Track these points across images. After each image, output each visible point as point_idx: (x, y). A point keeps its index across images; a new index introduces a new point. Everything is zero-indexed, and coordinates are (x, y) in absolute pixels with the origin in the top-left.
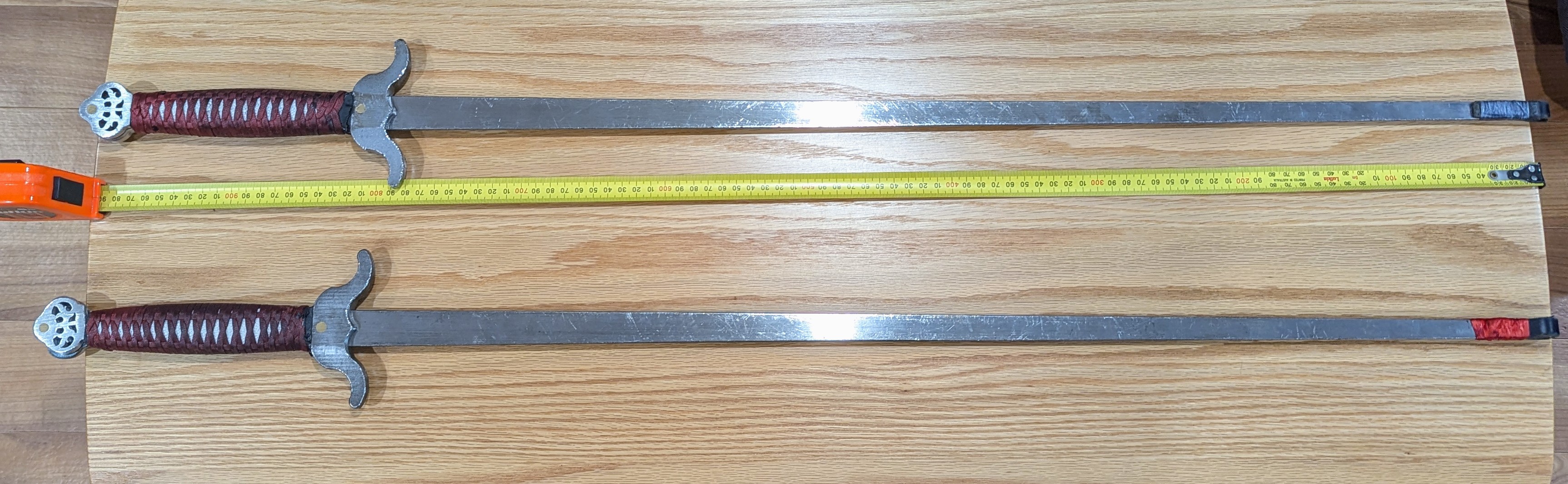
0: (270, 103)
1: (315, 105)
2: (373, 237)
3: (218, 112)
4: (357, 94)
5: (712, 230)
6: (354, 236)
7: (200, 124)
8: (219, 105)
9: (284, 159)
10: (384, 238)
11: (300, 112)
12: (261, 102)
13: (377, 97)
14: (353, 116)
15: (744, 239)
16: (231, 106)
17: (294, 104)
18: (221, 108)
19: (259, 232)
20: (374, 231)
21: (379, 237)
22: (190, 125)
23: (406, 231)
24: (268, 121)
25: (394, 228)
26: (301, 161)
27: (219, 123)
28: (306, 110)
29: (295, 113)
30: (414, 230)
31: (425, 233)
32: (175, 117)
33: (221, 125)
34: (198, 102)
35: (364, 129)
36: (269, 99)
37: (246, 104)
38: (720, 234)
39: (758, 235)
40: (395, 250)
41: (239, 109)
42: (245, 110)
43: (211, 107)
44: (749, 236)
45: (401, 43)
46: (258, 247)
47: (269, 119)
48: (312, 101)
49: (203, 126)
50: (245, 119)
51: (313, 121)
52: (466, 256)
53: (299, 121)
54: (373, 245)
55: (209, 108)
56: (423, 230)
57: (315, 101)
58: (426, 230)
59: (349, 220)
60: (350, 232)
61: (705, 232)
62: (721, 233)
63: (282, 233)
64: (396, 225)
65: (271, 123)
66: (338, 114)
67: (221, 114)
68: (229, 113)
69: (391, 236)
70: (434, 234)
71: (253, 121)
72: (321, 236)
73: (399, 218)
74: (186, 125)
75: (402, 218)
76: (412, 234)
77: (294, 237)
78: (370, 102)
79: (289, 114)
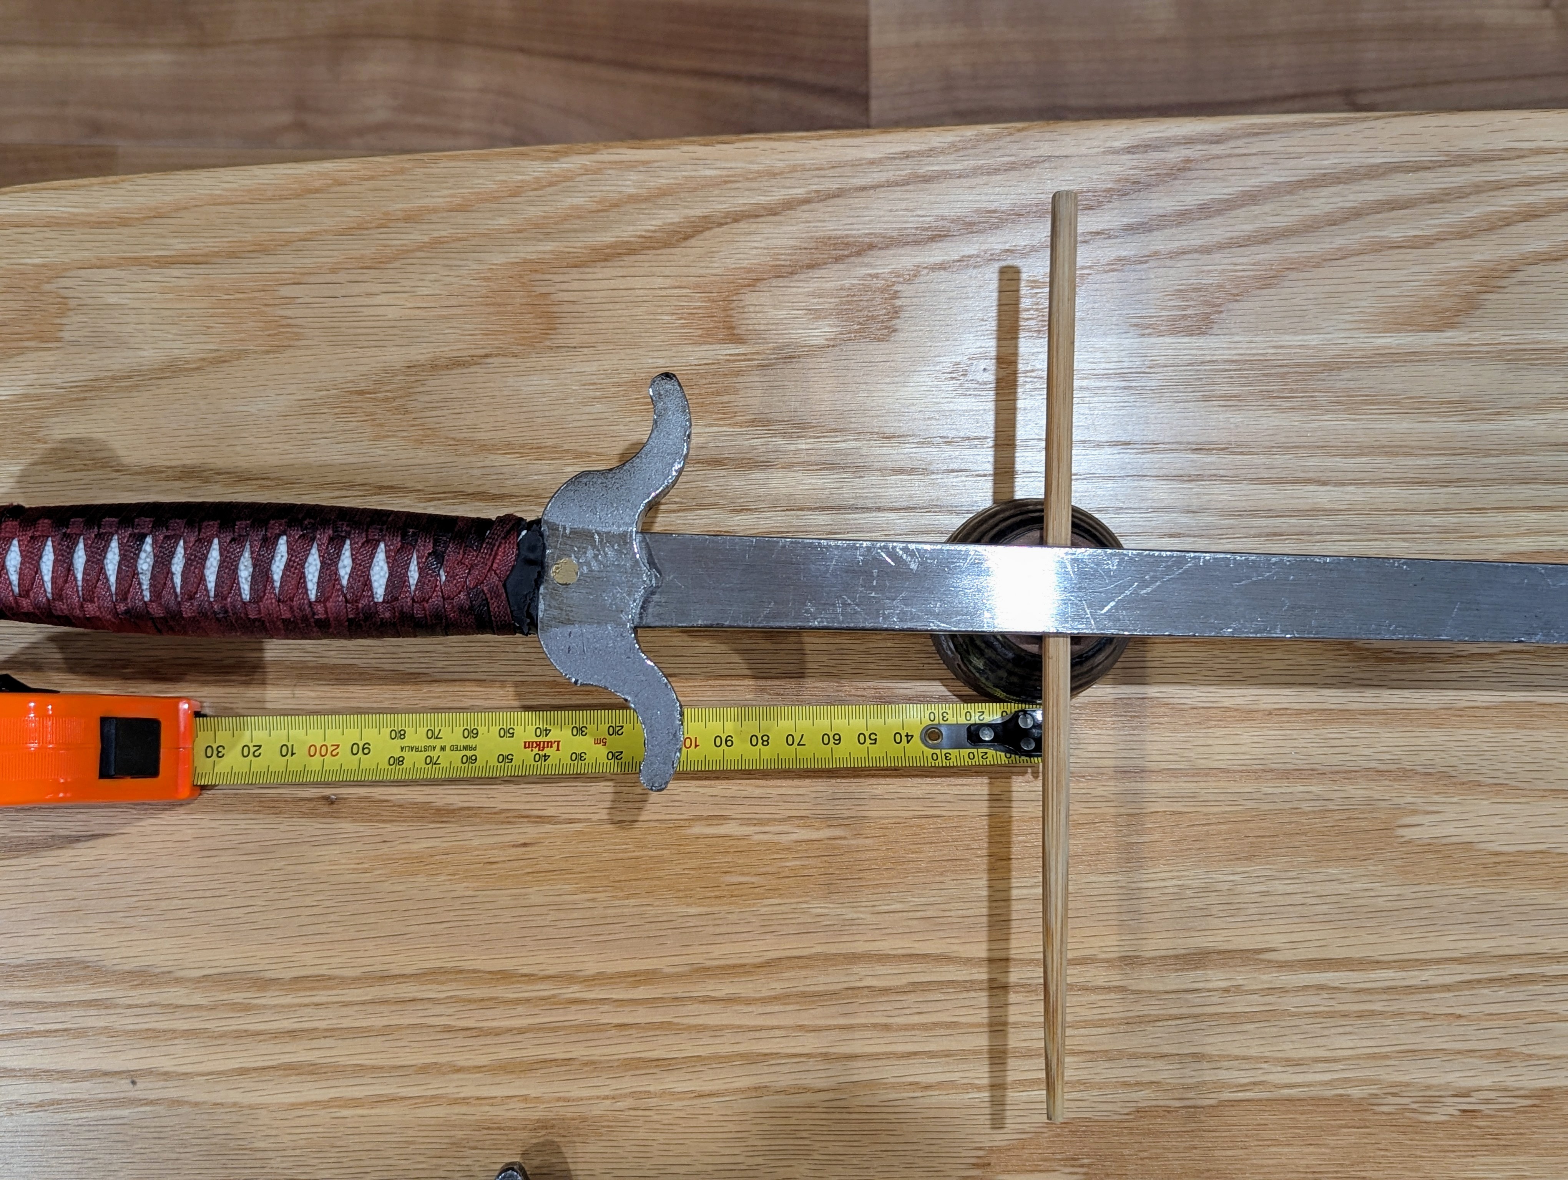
0: (314, 551)
1: (439, 557)
2: (522, 1115)
3: (169, 573)
4: (554, 528)
5: (1374, 1089)
6: (477, 1113)
7: (122, 607)
8: (172, 554)
9: (289, 913)
10: (551, 1115)
11: (397, 578)
12: (290, 550)
13: (609, 538)
14: (542, 590)
15: (1451, 1111)
16: (205, 558)
17: (380, 556)
18: (178, 565)
19: (235, 1104)
20: (525, 1098)
21: (537, 1113)
22: (91, 609)
23: (606, 1098)
24: (310, 603)
25: (575, 1090)
26: (332, 917)
27: (172, 602)
28: (414, 575)
29: (383, 581)
30: (625, 1096)
31: (653, 1102)
32: (48, 586)
33: (181, 612)
34: (114, 544)
35: (575, 629)
36: (313, 539)
37: (247, 554)
38: (1391, 1100)
39: (1487, 1101)
40: (580, 1148)
41: (229, 568)
42: (245, 572)
43: (150, 561)
44: (1465, 1103)
45: (669, 385)
46: (233, 1144)
47: (312, 596)
48: (430, 548)
49: (127, 612)
50: (246, 594)
51: (436, 600)
52: (760, 1160)
53: (396, 604)
54: (525, 1134)
55: (145, 563)
56: (649, 1095)
57: (440, 548)
58: (655, 1095)
59: (460, 1070)
60: (465, 1101)
61: (1356, 1092)
62: (1394, 1095)
63: (294, 1106)
64: (582, 1083)
65: (319, 608)
66: (504, 585)
67: (178, 580)
68: (202, 579)
69: (569, 1112)
70: (677, 1104)
71: (268, 602)
72: (391, 1112)
73: (586, 1064)
74: (82, 606)
75: (593, 1063)
76: (620, 1105)
77: (323, 1117)
78: (590, 553)
79: (367, 584)
